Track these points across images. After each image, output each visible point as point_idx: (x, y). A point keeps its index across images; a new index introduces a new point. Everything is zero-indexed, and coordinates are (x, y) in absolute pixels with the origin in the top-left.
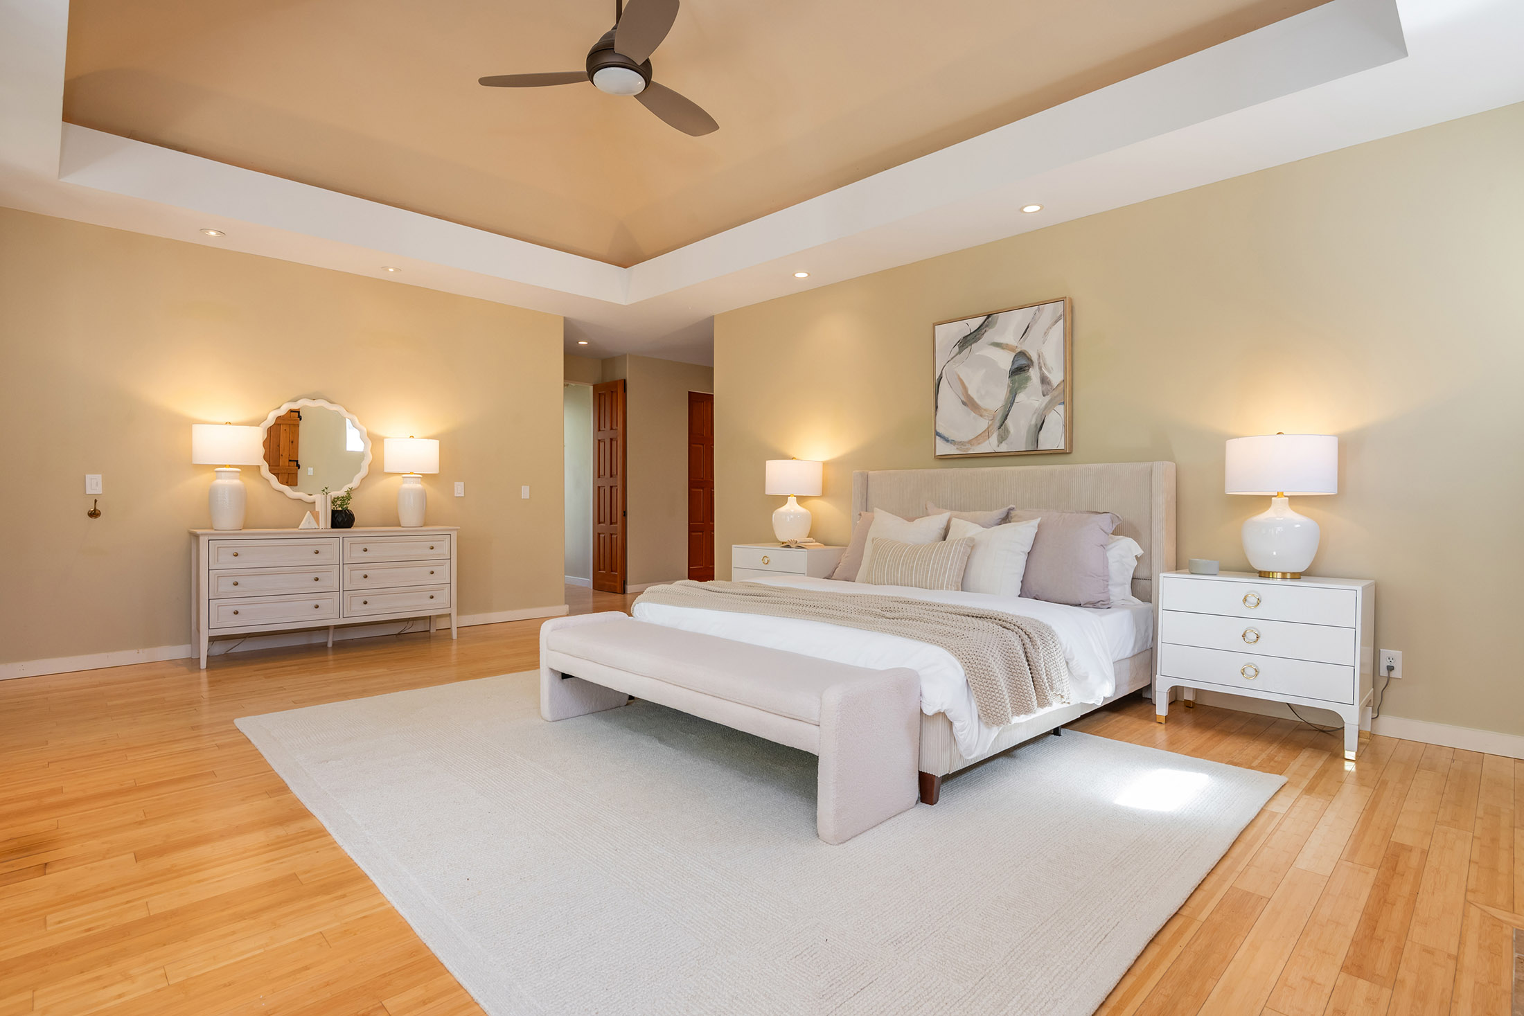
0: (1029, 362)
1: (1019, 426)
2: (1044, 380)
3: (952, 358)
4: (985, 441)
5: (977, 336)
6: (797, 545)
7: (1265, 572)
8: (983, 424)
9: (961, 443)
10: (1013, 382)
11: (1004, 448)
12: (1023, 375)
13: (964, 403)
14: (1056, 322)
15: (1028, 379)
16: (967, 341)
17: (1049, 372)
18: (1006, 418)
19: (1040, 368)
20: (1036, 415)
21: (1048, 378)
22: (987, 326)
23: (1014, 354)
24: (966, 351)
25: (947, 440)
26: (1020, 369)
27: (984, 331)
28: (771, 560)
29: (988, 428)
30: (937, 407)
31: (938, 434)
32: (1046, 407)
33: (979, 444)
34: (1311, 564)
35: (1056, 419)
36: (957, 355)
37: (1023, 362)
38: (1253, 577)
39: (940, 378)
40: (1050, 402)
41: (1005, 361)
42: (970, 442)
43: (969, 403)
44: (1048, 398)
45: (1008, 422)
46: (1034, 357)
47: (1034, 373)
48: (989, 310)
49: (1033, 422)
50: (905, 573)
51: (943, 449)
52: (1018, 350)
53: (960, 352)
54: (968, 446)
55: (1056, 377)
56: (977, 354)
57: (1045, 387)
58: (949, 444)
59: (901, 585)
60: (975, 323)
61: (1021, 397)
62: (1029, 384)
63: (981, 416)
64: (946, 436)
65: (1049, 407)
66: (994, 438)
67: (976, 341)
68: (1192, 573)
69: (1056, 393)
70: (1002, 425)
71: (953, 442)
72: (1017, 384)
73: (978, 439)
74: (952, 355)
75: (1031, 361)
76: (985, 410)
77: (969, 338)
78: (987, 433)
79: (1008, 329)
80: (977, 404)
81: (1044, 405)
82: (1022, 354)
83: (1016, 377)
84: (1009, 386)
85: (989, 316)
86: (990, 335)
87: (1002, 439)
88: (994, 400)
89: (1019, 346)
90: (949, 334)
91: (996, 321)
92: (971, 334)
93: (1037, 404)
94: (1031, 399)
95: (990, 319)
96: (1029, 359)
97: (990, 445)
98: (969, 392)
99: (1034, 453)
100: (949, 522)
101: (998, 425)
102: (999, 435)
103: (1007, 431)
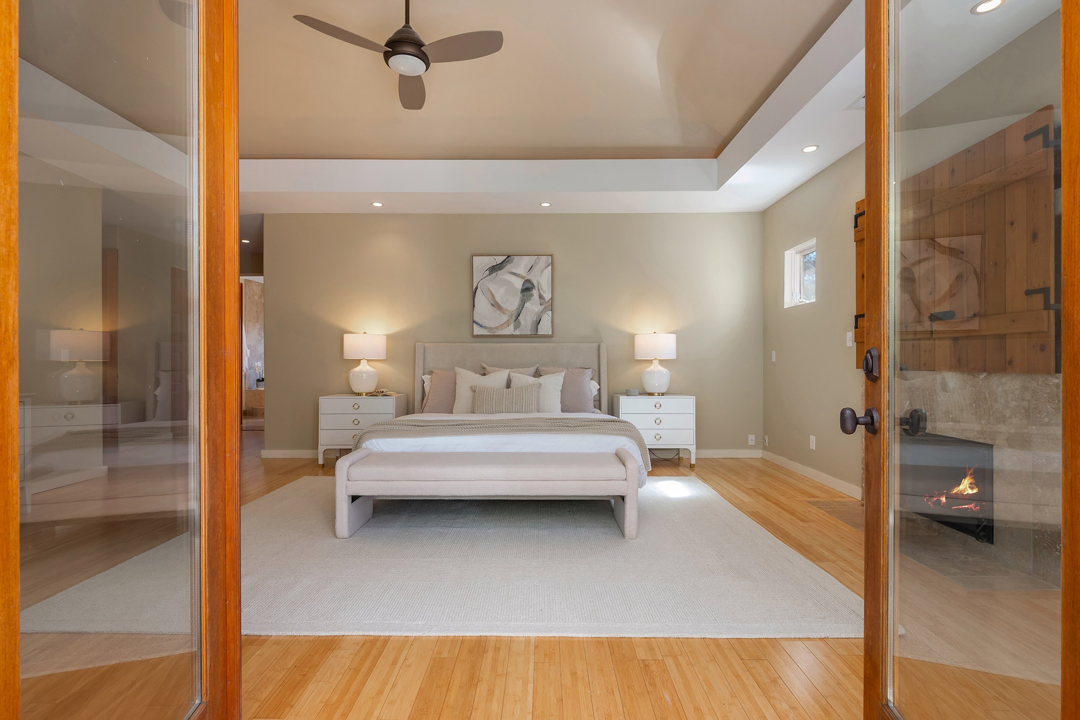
0: (533, 286)
1: (527, 320)
2: (541, 297)
3: (485, 278)
4: (505, 328)
5: (501, 267)
6: (383, 394)
7: (652, 393)
8: (505, 318)
9: (491, 329)
10: (523, 296)
11: (517, 332)
12: (529, 293)
13: (492, 305)
14: (548, 266)
15: (532, 295)
16: (494, 269)
17: (544, 293)
18: (519, 316)
19: (539, 290)
20: (536, 315)
21: (543, 296)
22: (507, 262)
23: (524, 280)
24: (494, 275)
25: (481, 326)
26: (527, 289)
27: (505, 264)
28: (360, 406)
29: (508, 320)
30: (474, 306)
31: (474, 322)
32: (542, 312)
33: (502, 329)
34: (668, 388)
35: (546, 318)
36: (487, 276)
37: (529, 285)
38: (647, 396)
39: (477, 288)
40: (544, 309)
41: (518, 284)
42: (496, 328)
43: (495, 305)
44: (543, 307)
45: (520, 318)
46: (536, 284)
47: (535, 292)
48: (509, 252)
49: (535, 319)
50: (508, 405)
51: (477, 331)
52: (527, 279)
53: (490, 275)
54: (495, 330)
55: (547, 296)
56: (501, 277)
57: (541, 300)
58: (483, 328)
59: (505, 412)
60: (500, 259)
61: (527, 305)
62: (533, 298)
63: (504, 313)
64: (481, 323)
65: (544, 311)
66: (512, 327)
67: (500, 270)
68: (628, 396)
69: (547, 304)
70: (516, 319)
71: (485, 327)
72: (525, 297)
73: (501, 326)
74: (485, 275)
75: (534, 285)
76: (506, 310)
77: (495, 267)
78: (508, 323)
79: (521, 265)
80: (500, 306)
81: (541, 309)
82: (528, 281)
83: (525, 293)
84: (520, 298)
85: (509, 256)
86: (508, 267)
87: (516, 327)
88: (512, 304)
89: (527, 276)
90: (482, 263)
91: (513, 261)
92: (497, 265)
93: (537, 309)
94: (533, 307)
95: (509, 258)
96: (533, 284)
97: (510, 330)
98: (496, 299)
99: (535, 335)
100: (509, 374)
101: (514, 319)
102: (514, 325)
103: (519, 323)
